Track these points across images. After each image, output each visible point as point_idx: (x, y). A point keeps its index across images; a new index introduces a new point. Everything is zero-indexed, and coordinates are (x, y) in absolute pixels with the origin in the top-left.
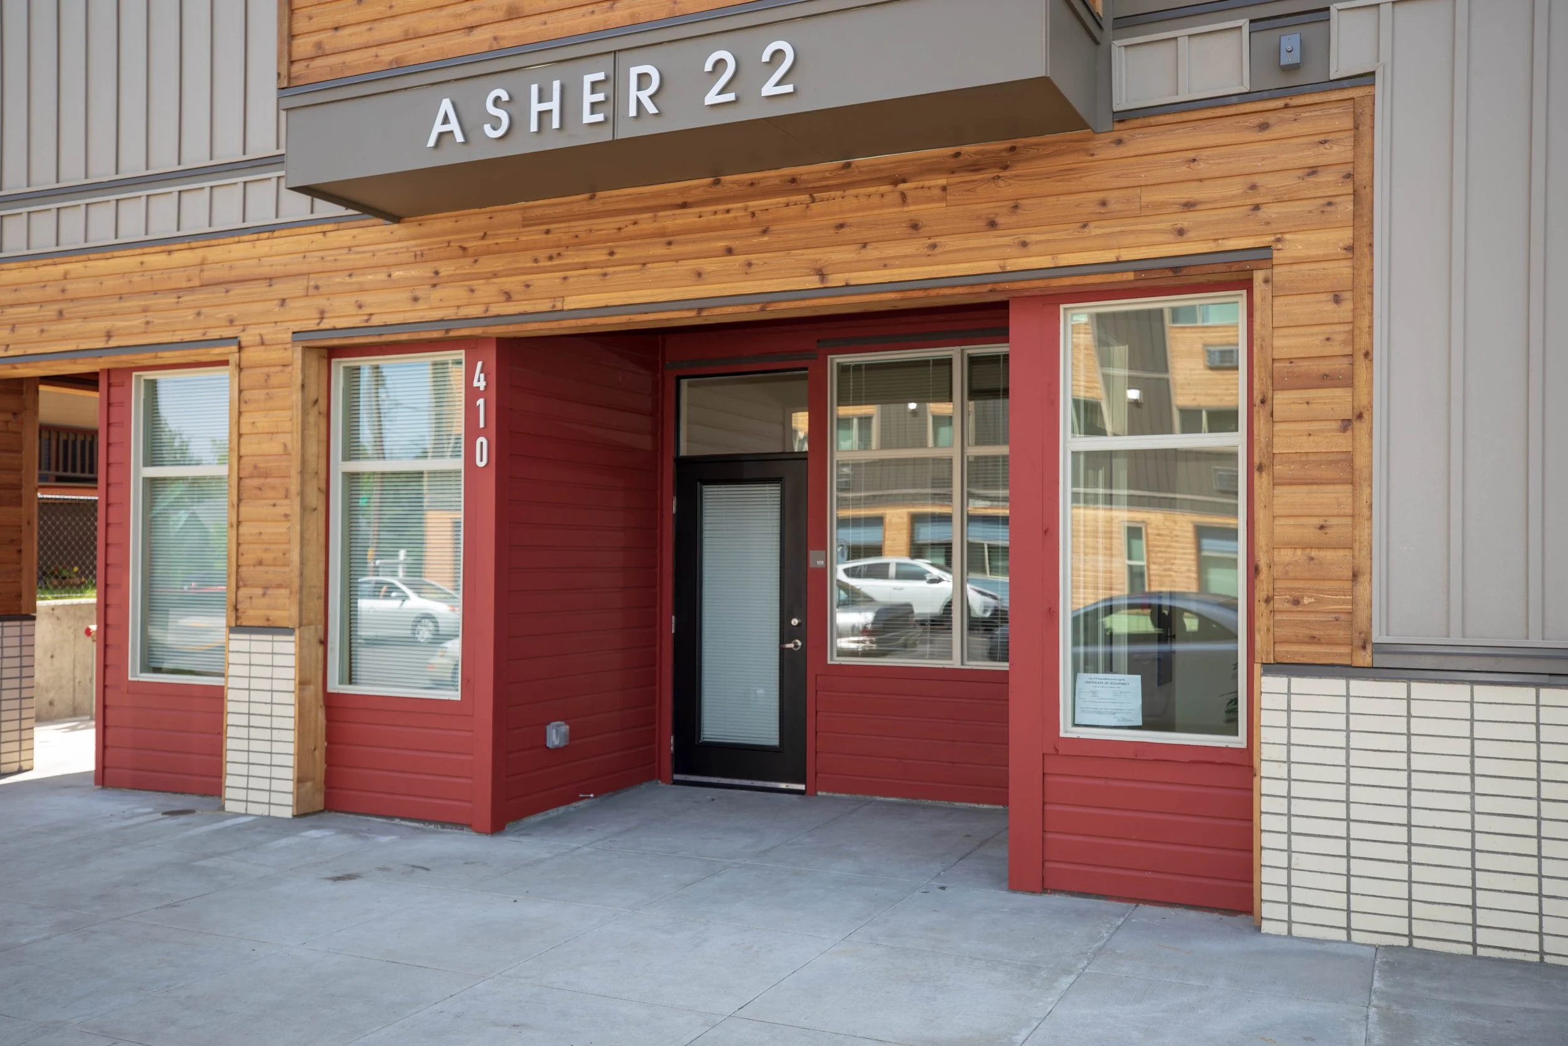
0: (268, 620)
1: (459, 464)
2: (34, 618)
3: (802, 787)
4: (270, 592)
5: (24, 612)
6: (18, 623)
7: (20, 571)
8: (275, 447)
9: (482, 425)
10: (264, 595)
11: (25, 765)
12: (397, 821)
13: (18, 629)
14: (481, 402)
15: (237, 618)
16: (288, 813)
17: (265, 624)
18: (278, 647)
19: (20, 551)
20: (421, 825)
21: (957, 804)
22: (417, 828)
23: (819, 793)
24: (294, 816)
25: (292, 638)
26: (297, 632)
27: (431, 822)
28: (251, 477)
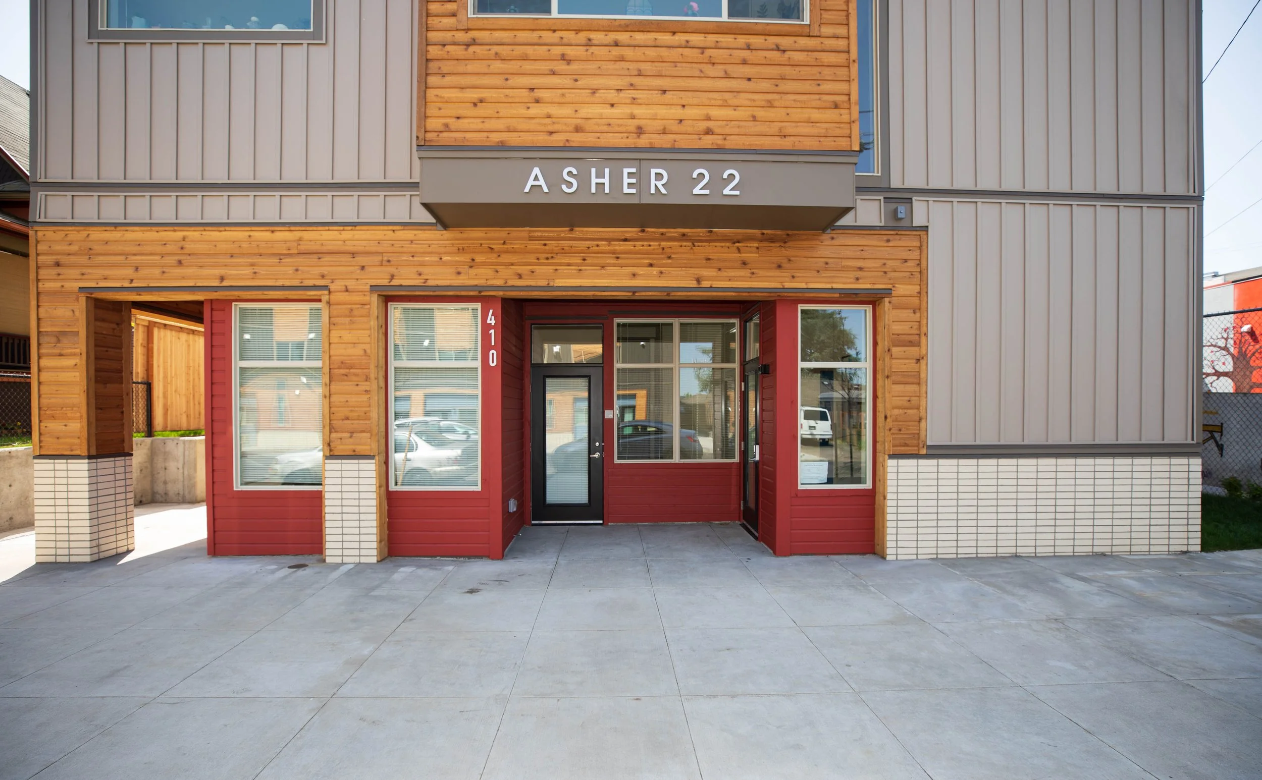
0: (354, 451)
1: (478, 364)
2: (131, 455)
3: (601, 522)
4: (355, 435)
5: (126, 451)
6: (123, 458)
7: (123, 425)
8: (358, 351)
9: (493, 344)
10: (351, 437)
11: (131, 548)
12: (438, 558)
13: (123, 461)
14: (492, 331)
15: (331, 450)
16: (374, 560)
17: (352, 453)
18: (362, 467)
19: (122, 412)
20: (455, 559)
21: (676, 523)
22: (452, 561)
23: (609, 524)
24: (378, 561)
25: (374, 461)
26: (377, 458)
27: (461, 557)
28: (339, 368)
